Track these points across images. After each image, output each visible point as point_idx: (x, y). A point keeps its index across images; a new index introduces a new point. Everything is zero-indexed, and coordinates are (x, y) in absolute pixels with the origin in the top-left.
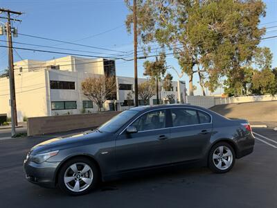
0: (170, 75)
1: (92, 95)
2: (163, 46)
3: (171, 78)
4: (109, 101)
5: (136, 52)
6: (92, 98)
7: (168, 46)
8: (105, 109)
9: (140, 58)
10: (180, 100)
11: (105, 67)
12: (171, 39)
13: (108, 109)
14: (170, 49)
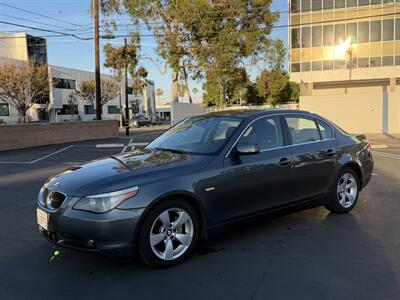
0: (144, 70)
1: (9, 93)
2: (137, 23)
3: (145, 75)
4: (37, 106)
5: (97, 27)
6: (9, 100)
7: (147, 23)
8: (29, 118)
9: (104, 37)
10: (146, 109)
11: (29, 48)
12: (150, 11)
13: (35, 118)
14: (149, 28)
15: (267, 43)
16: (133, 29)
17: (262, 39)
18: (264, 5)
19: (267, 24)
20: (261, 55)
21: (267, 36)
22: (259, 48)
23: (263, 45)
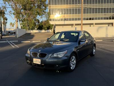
14: (10, 5)
15: (45, 12)
16: (4, 5)
17: (43, 11)
18: (45, 2)
19: (45, 7)
20: (43, 16)
21: (45, 11)
22: (43, 14)
23: (44, 13)
